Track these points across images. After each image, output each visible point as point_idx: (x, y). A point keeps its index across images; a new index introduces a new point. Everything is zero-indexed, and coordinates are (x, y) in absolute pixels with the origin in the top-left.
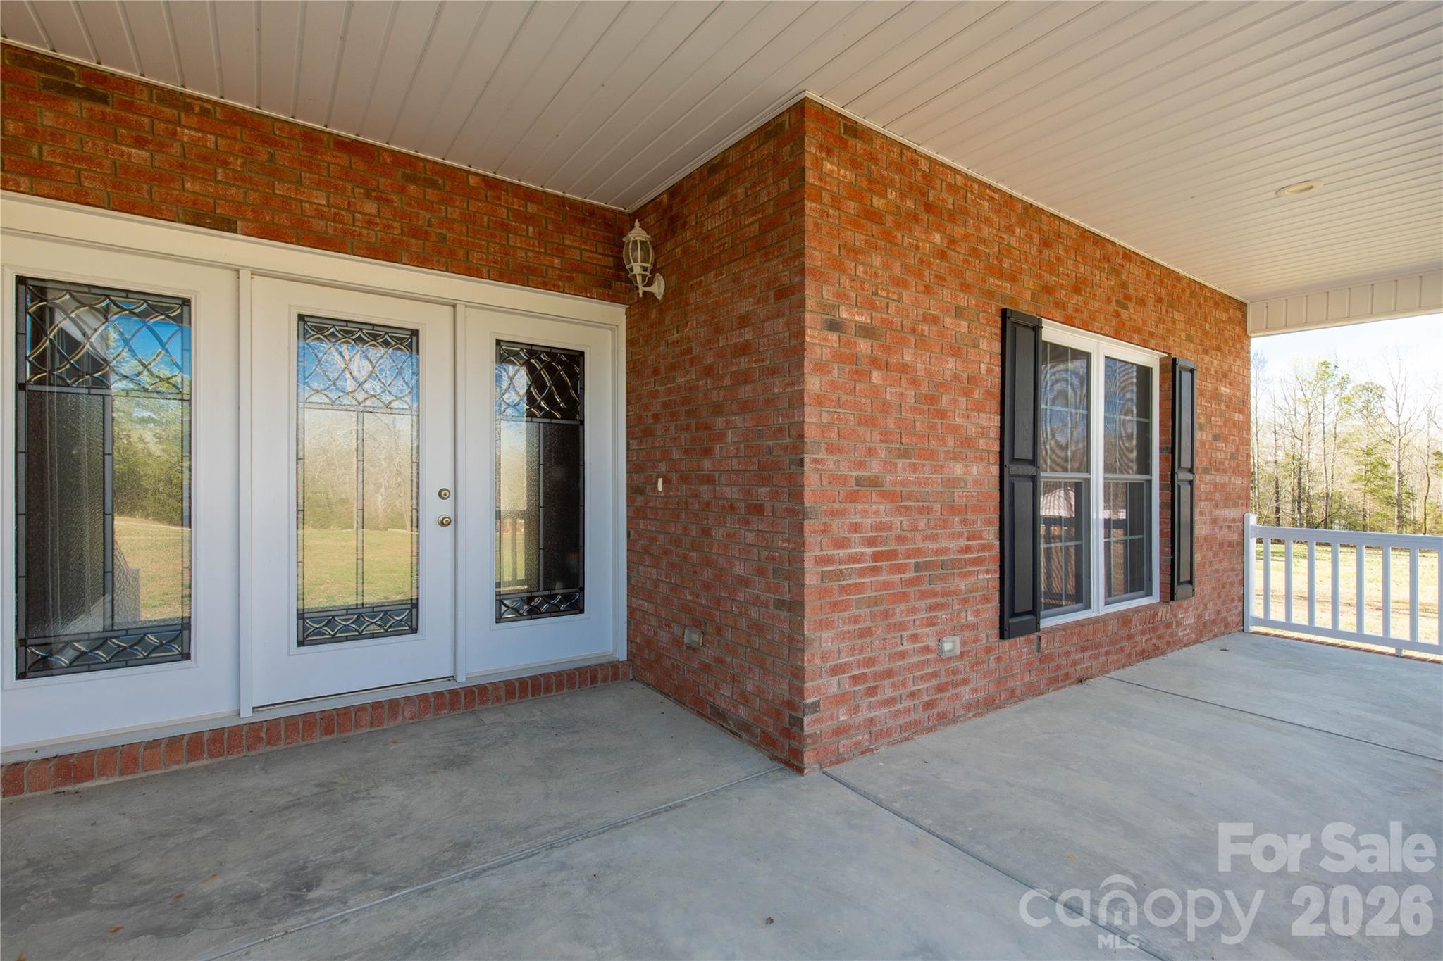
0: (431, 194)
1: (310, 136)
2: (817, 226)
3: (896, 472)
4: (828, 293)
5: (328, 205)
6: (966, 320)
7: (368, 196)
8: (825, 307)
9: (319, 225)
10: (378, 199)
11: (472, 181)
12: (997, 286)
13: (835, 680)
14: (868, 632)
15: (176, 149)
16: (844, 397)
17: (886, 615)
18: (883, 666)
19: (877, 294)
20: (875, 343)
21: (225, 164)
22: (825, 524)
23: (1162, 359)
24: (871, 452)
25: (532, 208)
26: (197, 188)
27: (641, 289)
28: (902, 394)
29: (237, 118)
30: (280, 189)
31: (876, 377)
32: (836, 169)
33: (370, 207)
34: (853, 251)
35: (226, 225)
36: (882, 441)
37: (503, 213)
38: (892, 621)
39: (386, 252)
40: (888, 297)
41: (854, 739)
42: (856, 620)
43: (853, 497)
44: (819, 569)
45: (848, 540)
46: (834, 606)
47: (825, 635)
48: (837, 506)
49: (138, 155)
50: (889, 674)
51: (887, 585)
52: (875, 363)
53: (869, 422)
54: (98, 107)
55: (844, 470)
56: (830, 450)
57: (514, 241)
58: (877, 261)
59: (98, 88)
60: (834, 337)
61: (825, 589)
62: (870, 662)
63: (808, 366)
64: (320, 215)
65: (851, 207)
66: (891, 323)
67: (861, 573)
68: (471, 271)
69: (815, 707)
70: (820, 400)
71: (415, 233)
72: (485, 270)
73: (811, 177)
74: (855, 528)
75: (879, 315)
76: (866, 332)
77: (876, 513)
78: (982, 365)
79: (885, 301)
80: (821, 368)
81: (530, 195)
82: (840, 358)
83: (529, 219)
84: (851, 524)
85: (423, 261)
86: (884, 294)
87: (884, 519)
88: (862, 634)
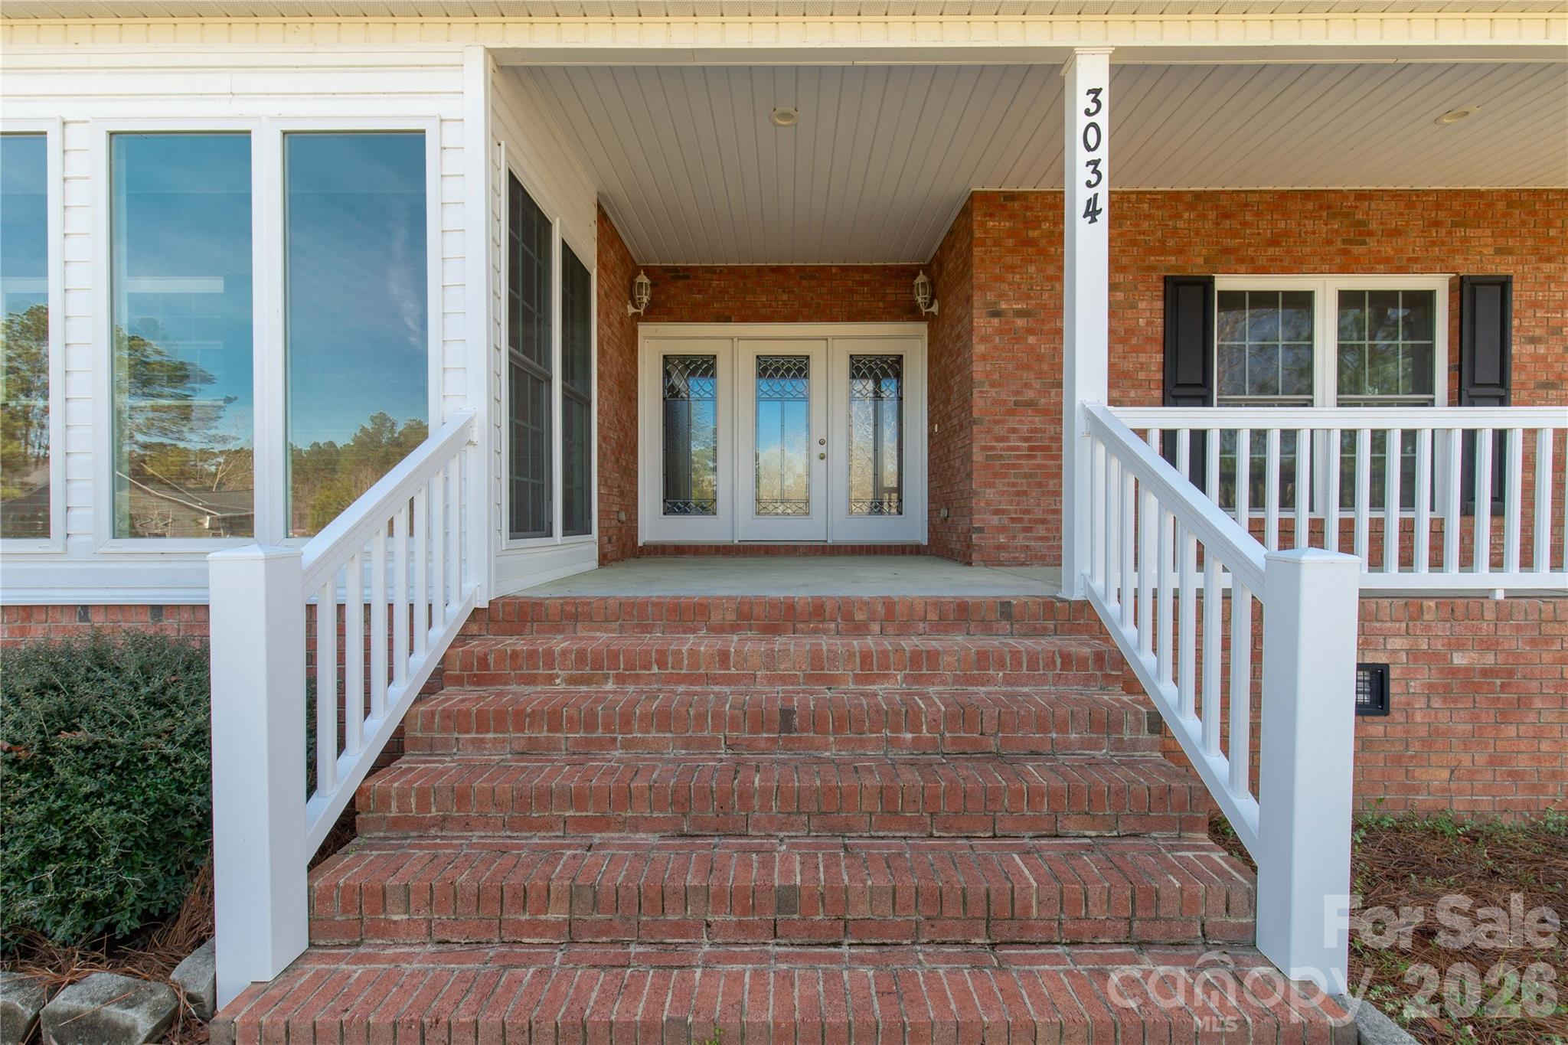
0: (813, 283)
1: (760, 269)
2: (982, 260)
3: (1049, 396)
4: (990, 297)
5: (767, 300)
6: (1121, 291)
7: (784, 291)
8: (987, 304)
9: (763, 311)
10: (789, 292)
11: (834, 270)
12: (1158, 261)
13: (996, 517)
14: (1025, 493)
15: (711, 291)
16: (1004, 355)
17: (1040, 485)
18: (1040, 515)
19: (1032, 289)
20: (1030, 319)
21: (728, 292)
22: (989, 428)
23: (1451, 280)
24: (1027, 385)
25: (866, 277)
26: (719, 305)
27: (924, 311)
28: (1055, 348)
29: (732, 270)
30: (749, 298)
31: (1031, 340)
32: (997, 224)
33: (785, 297)
34: (1011, 268)
35: (728, 319)
36: (1036, 378)
37: (850, 283)
38: (1046, 489)
39: (792, 318)
40: (1042, 289)
41: (1012, 555)
42: (1014, 485)
43: (1011, 413)
44: (985, 453)
45: (1008, 438)
46: (995, 475)
47: (988, 491)
48: (997, 418)
49: (699, 297)
50: (1043, 521)
51: (1040, 466)
52: (1030, 331)
53: (1027, 367)
54: (687, 281)
55: (1004, 397)
56: (992, 385)
57: (856, 297)
58: (1032, 269)
59: (687, 274)
60: (996, 320)
61: (989, 465)
62: (1026, 512)
63: (975, 339)
64: (764, 306)
65: (1010, 242)
66: (1045, 305)
67: (1019, 457)
68: (833, 319)
69: (980, 530)
70: (984, 358)
71: (806, 305)
72: (840, 317)
73: (977, 234)
74: (1013, 431)
75: (1034, 302)
76: (1020, 314)
77: (1032, 422)
78: (1140, 320)
79: (1039, 292)
80: (984, 339)
81: (866, 269)
82: (999, 332)
83: (862, 283)
84: (1009, 428)
85: (809, 319)
86: (1038, 288)
87: (1039, 426)
88: (1018, 494)
